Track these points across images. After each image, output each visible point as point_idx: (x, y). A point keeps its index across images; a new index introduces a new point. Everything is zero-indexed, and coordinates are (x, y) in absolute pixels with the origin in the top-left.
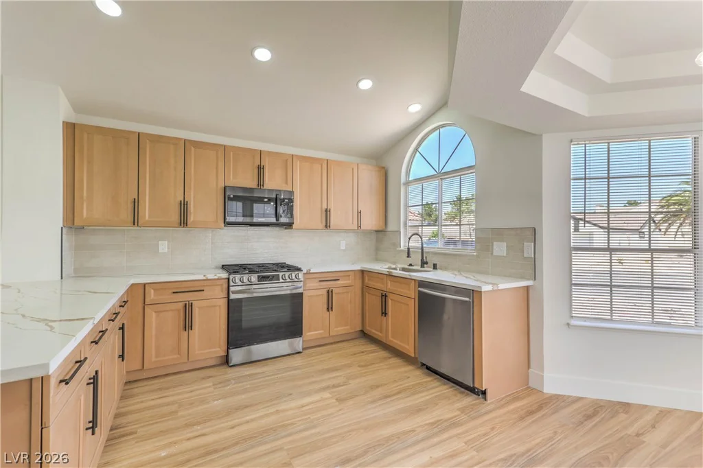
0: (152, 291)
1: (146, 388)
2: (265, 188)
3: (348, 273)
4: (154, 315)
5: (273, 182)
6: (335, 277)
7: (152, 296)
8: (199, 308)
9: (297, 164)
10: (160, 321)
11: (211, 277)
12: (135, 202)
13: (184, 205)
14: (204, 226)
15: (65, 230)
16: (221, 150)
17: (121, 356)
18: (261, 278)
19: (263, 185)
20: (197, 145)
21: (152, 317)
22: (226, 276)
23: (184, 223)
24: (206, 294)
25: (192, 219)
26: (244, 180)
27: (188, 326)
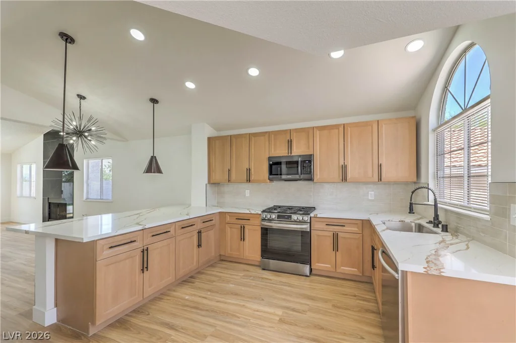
0: (228, 216)
1: (224, 266)
2: (293, 154)
3: (356, 222)
4: (229, 229)
5: (298, 151)
6: (341, 223)
7: (228, 220)
8: (248, 229)
9: (317, 133)
10: (232, 233)
11: (253, 212)
12: (229, 170)
13: (249, 170)
14: (258, 182)
15: (208, 185)
16: (267, 136)
17: (199, 246)
18: (279, 217)
19: (291, 153)
20: (255, 135)
21: (228, 230)
22: (260, 213)
23: (249, 180)
24: (251, 222)
25: (252, 178)
26: (280, 151)
27: (243, 238)
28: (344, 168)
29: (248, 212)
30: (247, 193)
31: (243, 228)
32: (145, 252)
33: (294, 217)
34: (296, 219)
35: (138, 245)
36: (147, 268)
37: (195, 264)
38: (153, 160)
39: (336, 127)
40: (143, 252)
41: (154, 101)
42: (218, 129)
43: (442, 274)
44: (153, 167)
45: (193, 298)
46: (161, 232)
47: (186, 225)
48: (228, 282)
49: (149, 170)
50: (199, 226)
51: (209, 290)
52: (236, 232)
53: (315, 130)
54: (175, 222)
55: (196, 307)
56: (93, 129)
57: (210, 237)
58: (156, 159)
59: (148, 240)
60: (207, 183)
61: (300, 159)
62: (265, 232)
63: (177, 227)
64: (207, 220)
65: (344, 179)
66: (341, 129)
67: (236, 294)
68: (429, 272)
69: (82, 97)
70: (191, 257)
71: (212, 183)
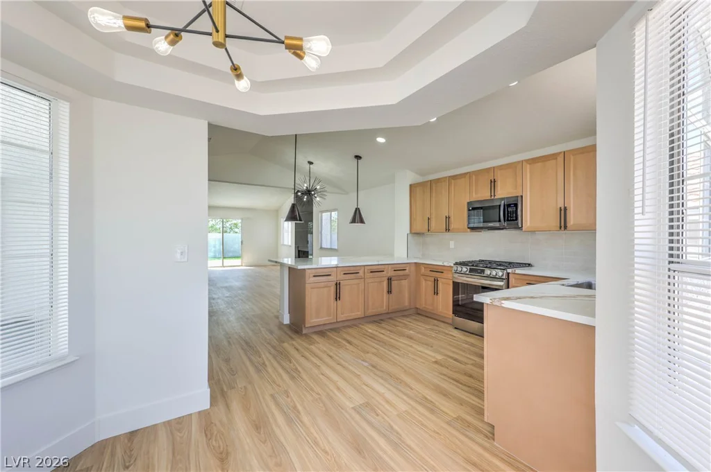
0: (423, 268)
2: (496, 197)
4: (424, 281)
5: (504, 192)
7: (423, 271)
8: (442, 283)
9: (528, 167)
10: (426, 286)
11: (446, 264)
12: (429, 219)
13: (448, 218)
14: (458, 231)
15: (410, 236)
16: (468, 176)
17: (389, 292)
18: (471, 270)
19: (494, 196)
20: (455, 177)
21: (423, 283)
22: (452, 265)
23: (448, 230)
24: (444, 275)
25: (452, 227)
26: (483, 194)
27: (436, 293)
28: (564, 212)
29: (441, 264)
30: (452, 244)
31: (436, 281)
32: (338, 285)
33: (488, 272)
34: (494, 274)
35: (333, 278)
36: (339, 298)
37: (385, 308)
38: (357, 211)
39: (554, 156)
40: (336, 284)
41: (358, 157)
42: (422, 174)
43: (503, 305)
44: (358, 218)
45: (374, 332)
46: (352, 272)
47: (376, 271)
48: (411, 329)
49: (354, 221)
50: (391, 273)
51: (389, 331)
52: (431, 284)
53: (524, 163)
54: (364, 266)
55: (372, 337)
56: (318, 187)
57: (403, 287)
58: (359, 211)
59: (341, 277)
60: (409, 232)
61: (503, 202)
62: (456, 286)
63: (366, 271)
64: (400, 269)
65: (564, 226)
66: (560, 159)
67: (411, 338)
68: (494, 303)
69: (311, 163)
70: (380, 301)
71: (415, 233)
